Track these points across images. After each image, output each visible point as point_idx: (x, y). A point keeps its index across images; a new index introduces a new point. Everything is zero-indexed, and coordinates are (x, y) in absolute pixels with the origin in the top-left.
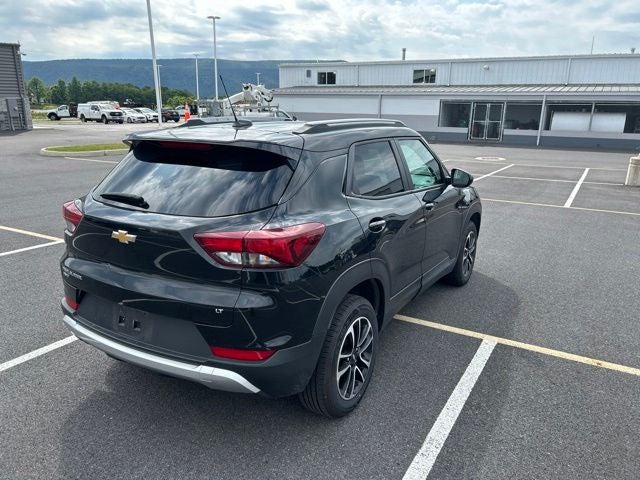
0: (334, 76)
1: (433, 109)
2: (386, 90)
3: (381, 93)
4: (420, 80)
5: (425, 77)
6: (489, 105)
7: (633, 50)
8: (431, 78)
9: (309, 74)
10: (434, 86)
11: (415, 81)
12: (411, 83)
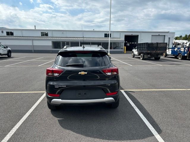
0: (13, 33)
1: (50, 44)
2: (34, 38)
3: (33, 39)
4: (44, 35)
5: (45, 34)
6: (66, 43)
7: (94, 30)
8: (47, 35)
9: (2, 32)
10: (48, 37)
11: (42, 35)
12: (41, 36)
